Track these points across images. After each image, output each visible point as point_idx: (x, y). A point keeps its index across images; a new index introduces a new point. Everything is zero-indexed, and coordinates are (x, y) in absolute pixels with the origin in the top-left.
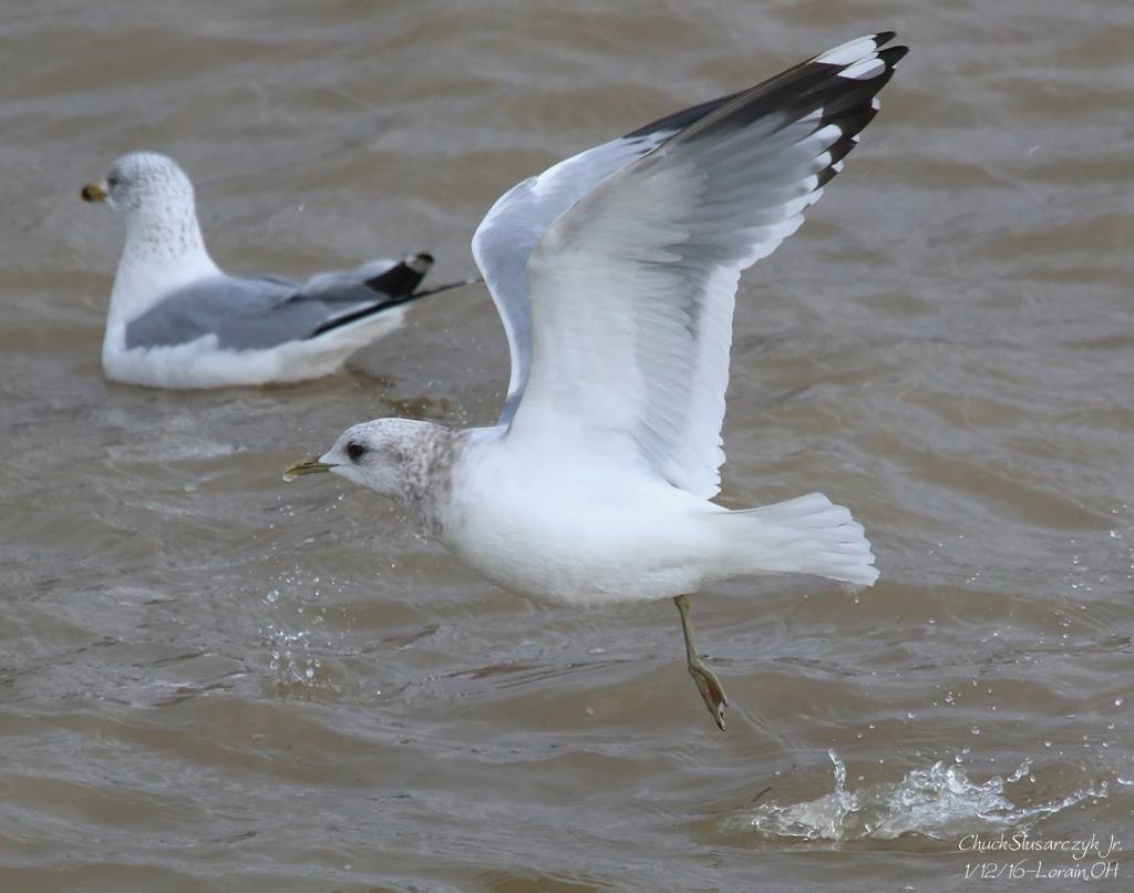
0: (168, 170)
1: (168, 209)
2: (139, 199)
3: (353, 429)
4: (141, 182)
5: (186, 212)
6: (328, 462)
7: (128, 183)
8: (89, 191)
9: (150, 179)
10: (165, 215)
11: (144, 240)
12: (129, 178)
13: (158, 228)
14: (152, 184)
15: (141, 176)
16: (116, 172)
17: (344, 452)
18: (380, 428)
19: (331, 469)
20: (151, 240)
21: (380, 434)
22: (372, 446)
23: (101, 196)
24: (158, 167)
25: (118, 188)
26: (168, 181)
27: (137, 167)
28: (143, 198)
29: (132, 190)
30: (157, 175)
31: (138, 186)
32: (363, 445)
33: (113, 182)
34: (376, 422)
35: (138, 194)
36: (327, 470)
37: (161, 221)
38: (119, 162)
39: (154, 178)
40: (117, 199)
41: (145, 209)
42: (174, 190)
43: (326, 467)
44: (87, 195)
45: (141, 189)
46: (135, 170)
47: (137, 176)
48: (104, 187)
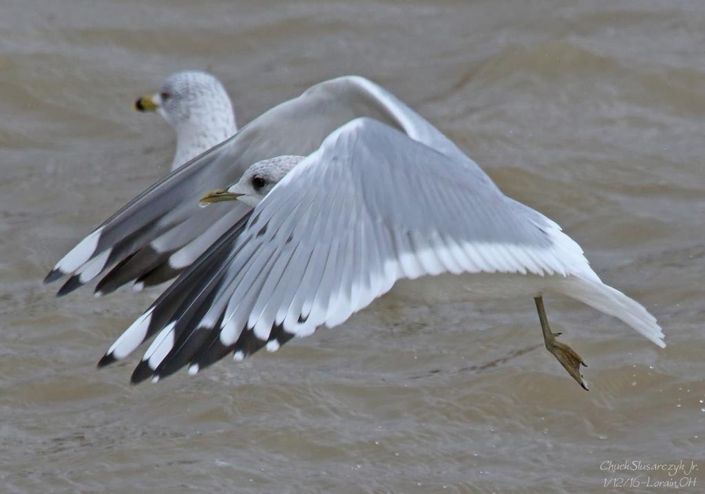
0: (212, 85)
1: (213, 119)
2: (188, 111)
3: (258, 164)
4: (191, 97)
5: (228, 121)
6: (236, 192)
7: (179, 97)
8: (143, 103)
9: (198, 94)
10: (211, 125)
11: (193, 145)
12: (180, 93)
13: (205, 136)
14: (200, 99)
15: (191, 92)
16: (168, 87)
17: (249, 183)
18: (279, 164)
19: (239, 198)
20: (199, 146)
21: (278, 168)
22: (272, 179)
23: (153, 107)
24: (204, 83)
25: (170, 101)
26: (213, 95)
27: (187, 84)
28: (193, 110)
29: (183, 103)
30: (204, 90)
31: (189, 100)
32: (265, 178)
33: (165, 96)
34: (277, 159)
35: (188, 108)
36: (235, 199)
37: (208, 129)
38: (171, 79)
39: (202, 93)
40: (168, 110)
41: (194, 119)
42: (218, 103)
43: (234, 197)
44: (140, 106)
45: (192, 103)
46: (185, 87)
47: (187, 91)
48: (157, 99)
